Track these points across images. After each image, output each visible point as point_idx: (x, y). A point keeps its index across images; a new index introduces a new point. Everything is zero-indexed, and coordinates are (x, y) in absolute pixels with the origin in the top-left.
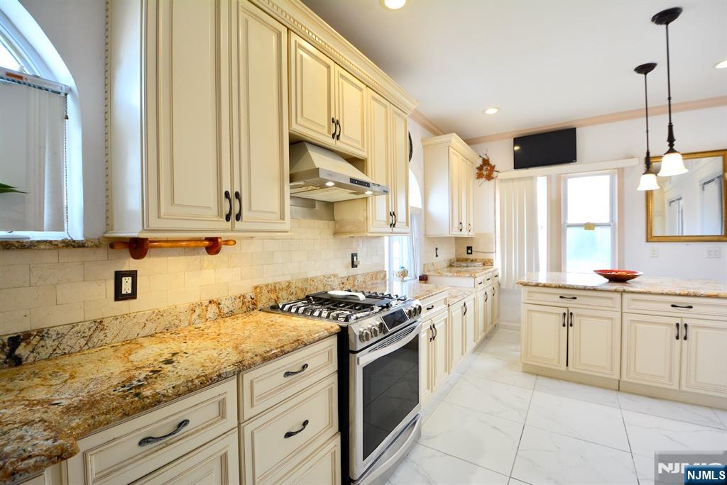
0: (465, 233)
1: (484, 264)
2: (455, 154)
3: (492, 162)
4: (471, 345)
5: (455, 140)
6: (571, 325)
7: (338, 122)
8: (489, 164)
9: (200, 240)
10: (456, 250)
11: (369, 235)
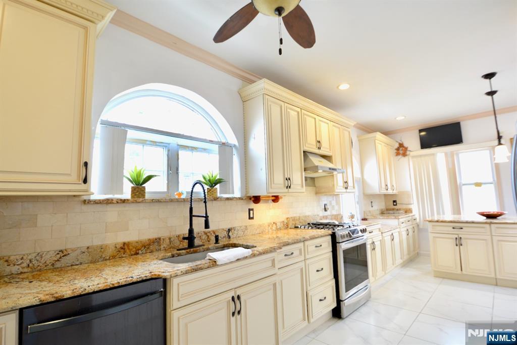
0: (390, 192)
1: (406, 212)
2: (380, 144)
3: (406, 145)
4: (399, 261)
5: (379, 136)
6: (461, 245)
7: (320, 142)
8: (403, 147)
9: (269, 197)
10: (386, 203)
11: (336, 193)
